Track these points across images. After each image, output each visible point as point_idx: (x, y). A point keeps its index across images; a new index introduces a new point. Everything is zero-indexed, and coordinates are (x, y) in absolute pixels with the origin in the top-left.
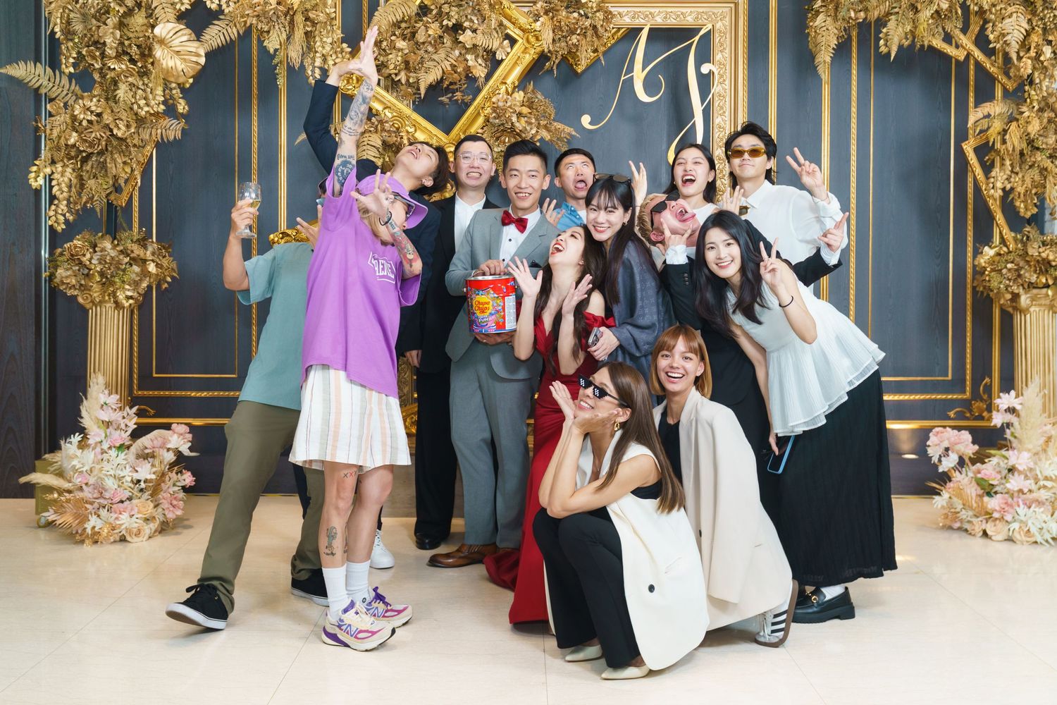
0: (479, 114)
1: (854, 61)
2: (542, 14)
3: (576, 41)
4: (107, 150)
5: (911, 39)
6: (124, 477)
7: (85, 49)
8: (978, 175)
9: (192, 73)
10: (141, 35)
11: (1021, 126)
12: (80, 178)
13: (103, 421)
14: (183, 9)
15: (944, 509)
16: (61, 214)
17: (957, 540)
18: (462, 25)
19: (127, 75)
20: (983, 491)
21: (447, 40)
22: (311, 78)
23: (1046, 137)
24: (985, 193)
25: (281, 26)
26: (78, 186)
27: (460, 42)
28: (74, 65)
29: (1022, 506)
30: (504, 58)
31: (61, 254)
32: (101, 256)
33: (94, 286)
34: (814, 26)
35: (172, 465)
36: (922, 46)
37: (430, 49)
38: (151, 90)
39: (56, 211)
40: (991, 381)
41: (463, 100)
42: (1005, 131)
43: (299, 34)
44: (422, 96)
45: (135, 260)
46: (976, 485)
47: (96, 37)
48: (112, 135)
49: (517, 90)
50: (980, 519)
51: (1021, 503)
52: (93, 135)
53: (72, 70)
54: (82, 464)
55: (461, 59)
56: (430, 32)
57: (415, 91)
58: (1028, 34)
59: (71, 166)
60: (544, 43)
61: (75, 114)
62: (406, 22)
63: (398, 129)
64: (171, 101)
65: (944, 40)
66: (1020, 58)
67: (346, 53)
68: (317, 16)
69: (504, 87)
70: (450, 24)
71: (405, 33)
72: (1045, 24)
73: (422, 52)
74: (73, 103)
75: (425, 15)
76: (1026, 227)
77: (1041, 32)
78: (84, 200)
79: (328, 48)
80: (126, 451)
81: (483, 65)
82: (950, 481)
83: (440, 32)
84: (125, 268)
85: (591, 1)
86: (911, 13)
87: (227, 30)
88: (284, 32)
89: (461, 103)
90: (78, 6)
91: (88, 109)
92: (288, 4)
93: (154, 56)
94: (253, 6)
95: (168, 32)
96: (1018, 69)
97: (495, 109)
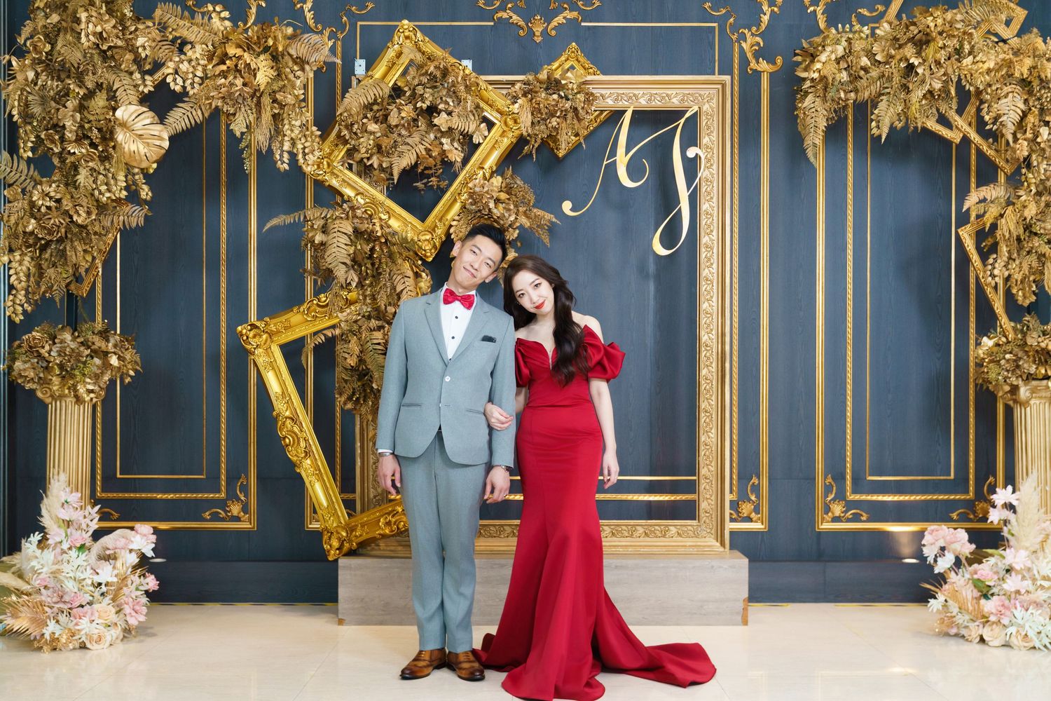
0: (455, 200)
1: (850, 145)
2: (520, 96)
3: (556, 123)
4: (66, 237)
5: (904, 121)
6: (84, 579)
7: (44, 132)
8: (975, 262)
9: (155, 158)
10: (102, 117)
11: (1017, 210)
12: (39, 267)
13: (63, 520)
14: (146, 91)
15: (940, 613)
16: (19, 305)
17: (953, 646)
18: (437, 108)
19: (87, 159)
20: (979, 594)
21: (422, 123)
22: (279, 162)
23: (1044, 222)
24: (983, 280)
25: (247, 108)
26: (37, 275)
27: (435, 125)
28: (33, 150)
29: (1019, 608)
30: (481, 141)
31: (20, 346)
32: (61, 347)
33: (54, 379)
34: (803, 107)
35: (135, 568)
36: (916, 128)
37: (404, 132)
38: (113, 175)
39: (13, 301)
40: (996, 480)
41: (438, 186)
42: (1001, 216)
43: (266, 116)
44: (396, 181)
45: (95, 353)
46: (972, 587)
47: (55, 120)
48: (72, 222)
49: (495, 175)
50: (977, 623)
51: (1018, 605)
53: (30, 154)
54: (42, 565)
55: (437, 142)
56: (403, 114)
57: (388, 177)
58: (1024, 115)
59: (29, 254)
60: (523, 126)
61: (34, 199)
62: (378, 104)
63: (371, 216)
64: (134, 187)
65: (938, 121)
66: (1016, 140)
67: (316, 136)
68: (285, 98)
69: (481, 172)
70: (424, 106)
71: (377, 116)
72: (1041, 104)
73: (395, 135)
74: (31, 189)
75: (399, 97)
76: (1025, 316)
77: (1037, 112)
78: (43, 290)
79: (296, 131)
80: (87, 551)
81: (459, 149)
82: (946, 583)
83: (413, 115)
84: (86, 361)
85: (571, 83)
86: (903, 93)
87: (191, 112)
88: (250, 114)
89: (437, 188)
90: (37, 88)
91: (47, 195)
92: (254, 86)
93: (116, 139)
94: (218, 88)
95: (131, 116)
96: (1014, 151)
97: (471, 195)
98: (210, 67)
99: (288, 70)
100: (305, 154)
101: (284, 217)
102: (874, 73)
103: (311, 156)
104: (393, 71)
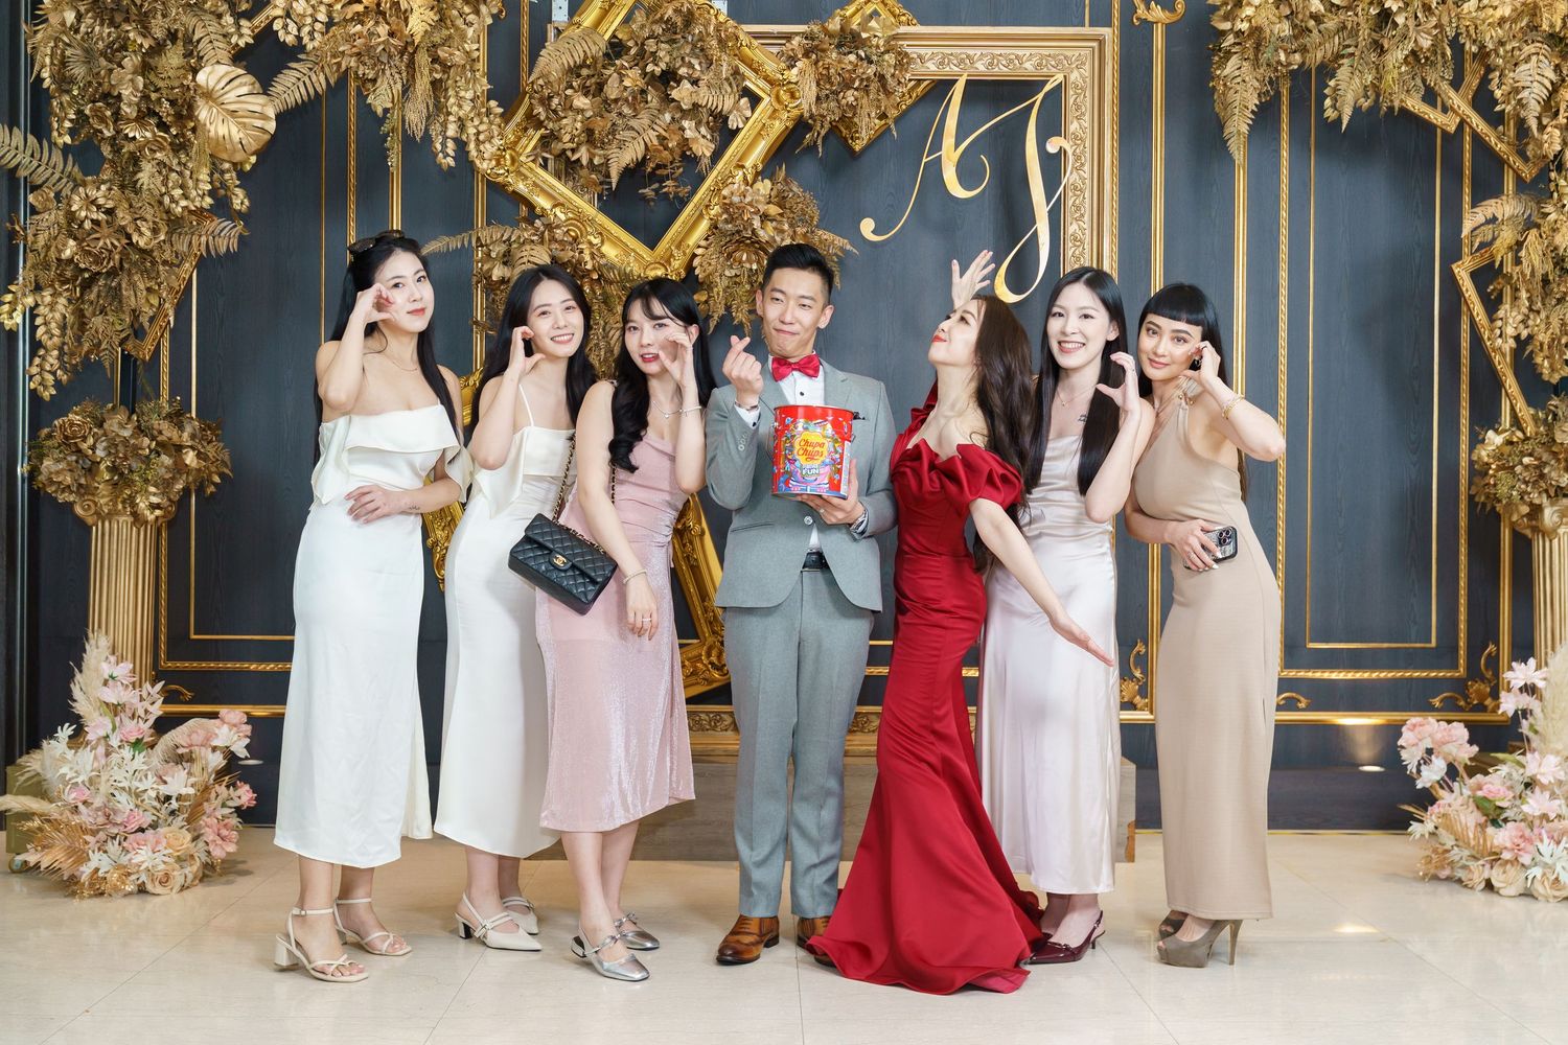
0: (701, 216)
1: (1285, 136)
2: (800, 56)
3: (853, 99)
4: (122, 267)
5: (1373, 97)
6: (144, 792)
7: (89, 106)
8: (1478, 314)
9: (255, 146)
10: (176, 84)
11: (1544, 236)
12: (80, 314)
13: (108, 704)
14: (242, 43)
15: (1426, 844)
16: (49, 371)
17: (1446, 898)
18: (676, 73)
19: (153, 147)
20: (1485, 818)
21: (653, 97)
24: (1488, 343)
25: (394, 71)
26: (76, 326)
27: (673, 100)
28: (72, 132)
29: (1546, 840)
30: (741, 126)
31: (50, 436)
33: (101, 487)
34: (1222, 76)
35: (220, 774)
36: (1391, 108)
37: (626, 110)
38: (192, 173)
39: (40, 366)
40: (1498, 650)
41: (676, 193)
42: (1519, 244)
43: (422, 85)
44: (613, 186)
45: (163, 447)
46: (1474, 808)
47: (106, 87)
48: (131, 244)
49: (760, 177)
50: (1481, 862)
51: (1545, 836)
52: (101, 243)
53: (68, 139)
54: (77, 772)
55: (675, 127)
56: (627, 83)
57: (602, 179)
58: (1555, 89)
59: (65, 294)
60: (804, 102)
61: (73, 209)
62: (589, 67)
63: (575, 239)
64: (222, 192)
65: (1424, 100)
66: (1542, 128)
67: (495, 115)
68: (450, 55)
69: (739, 174)
70: (658, 71)
71: (588, 84)
73: (614, 115)
74: (69, 193)
75: (619, 56)
76: (1551, 399)
78: (85, 349)
79: (467, 107)
80: (148, 750)
81: (709, 137)
82: (1434, 803)
83: (641, 83)
84: (149, 459)
85: (875, 36)
86: (1373, 55)
87: (309, 77)
88: (399, 80)
89: (674, 198)
90: (78, 37)
91: (93, 202)
92: (406, 36)
93: (197, 118)
94: (350, 39)
95: (219, 81)
96: (1540, 145)
97: (726, 208)
98: (338, 7)
99: (455, 12)
100: (478, 142)
101: (447, 239)
102: (1331, 24)
103: (488, 145)
104: (610, 17)
